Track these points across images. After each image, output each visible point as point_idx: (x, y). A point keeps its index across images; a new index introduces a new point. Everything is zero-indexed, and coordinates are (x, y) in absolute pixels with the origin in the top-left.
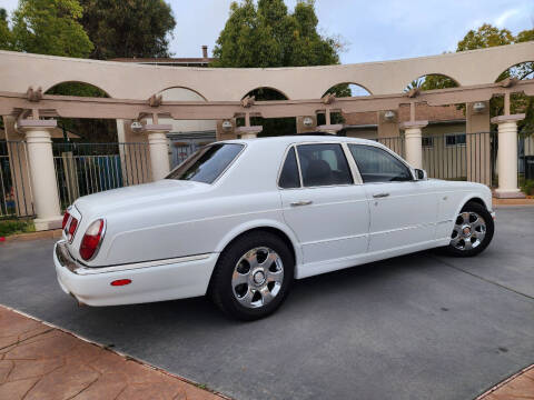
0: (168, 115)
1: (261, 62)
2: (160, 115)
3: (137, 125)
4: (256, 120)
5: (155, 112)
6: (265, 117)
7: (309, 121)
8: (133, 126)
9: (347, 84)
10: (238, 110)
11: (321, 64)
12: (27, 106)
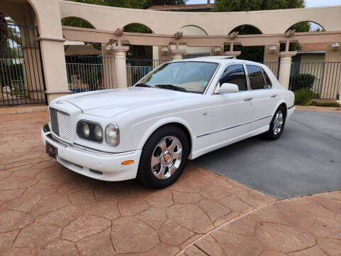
0: (185, 44)
1: (246, 7)
2: (181, 44)
3: (166, 49)
4: (237, 47)
5: (178, 42)
6: (243, 45)
7: (274, 48)
8: (163, 50)
9: (307, 22)
10: (226, 41)
11: (289, 8)
12: (116, 38)
